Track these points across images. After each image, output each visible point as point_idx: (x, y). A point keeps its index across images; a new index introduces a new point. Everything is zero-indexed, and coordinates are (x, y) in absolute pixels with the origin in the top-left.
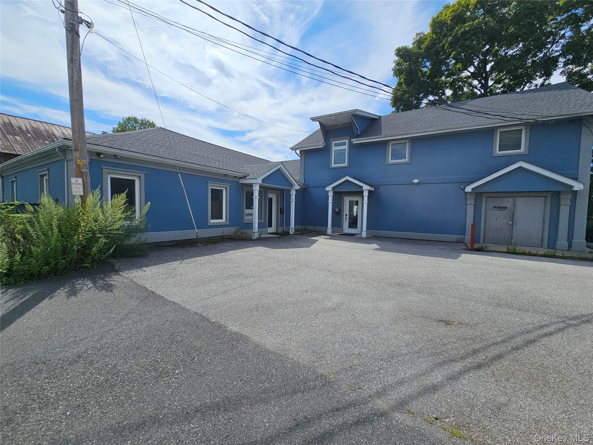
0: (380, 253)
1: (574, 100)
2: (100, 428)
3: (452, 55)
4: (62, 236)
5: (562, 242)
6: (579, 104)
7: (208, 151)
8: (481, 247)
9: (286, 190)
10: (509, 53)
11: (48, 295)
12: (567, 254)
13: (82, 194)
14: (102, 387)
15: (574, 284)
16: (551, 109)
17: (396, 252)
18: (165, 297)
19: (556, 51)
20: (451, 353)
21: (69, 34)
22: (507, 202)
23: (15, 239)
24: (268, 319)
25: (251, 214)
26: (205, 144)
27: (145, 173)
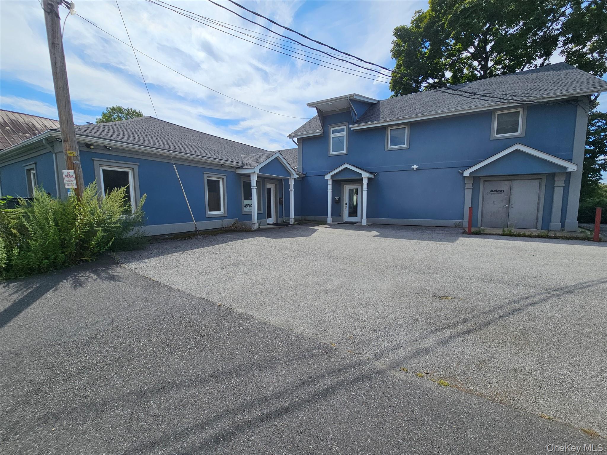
0: (380, 240)
1: (570, 80)
2: (123, 393)
3: (452, 35)
4: (60, 230)
5: (556, 223)
6: (575, 85)
7: (202, 141)
8: (478, 230)
9: (285, 179)
10: (510, 32)
11: (52, 288)
12: (559, 234)
13: (75, 186)
14: (120, 361)
15: (563, 260)
16: (548, 90)
17: (396, 238)
18: (170, 286)
19: (556, 30)
20: (443, 322)
21: (48, 16)
22: (504, 186)
23: (11, 234)
24: (271, 301)
25: (250, 205)
26: (198, 133)
27: (138, 165)
